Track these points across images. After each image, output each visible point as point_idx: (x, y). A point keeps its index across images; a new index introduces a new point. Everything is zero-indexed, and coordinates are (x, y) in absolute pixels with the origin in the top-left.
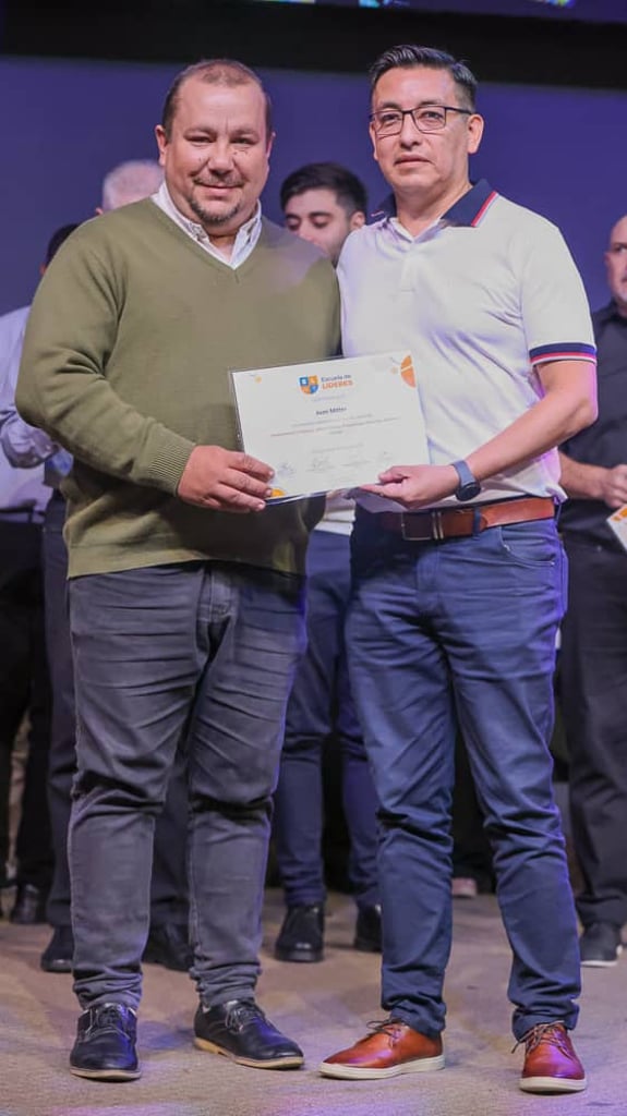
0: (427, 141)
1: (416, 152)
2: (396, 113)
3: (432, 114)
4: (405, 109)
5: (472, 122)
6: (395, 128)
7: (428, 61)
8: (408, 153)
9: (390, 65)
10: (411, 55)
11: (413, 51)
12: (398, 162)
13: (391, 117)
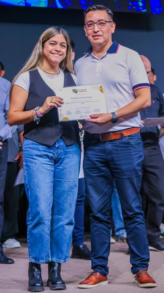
0: (101, 30)
1: (98, 33)
2: (92, 23)
3: (102, 23)
4: (95, 22)
5: (112, 24)
6: (92, 27)
7: (100, 9)
8: (96, 34)
9: (90, 10)
10: (95, 7)
11: (96, 6)
12: (93, 37)
13: (91, 24)
